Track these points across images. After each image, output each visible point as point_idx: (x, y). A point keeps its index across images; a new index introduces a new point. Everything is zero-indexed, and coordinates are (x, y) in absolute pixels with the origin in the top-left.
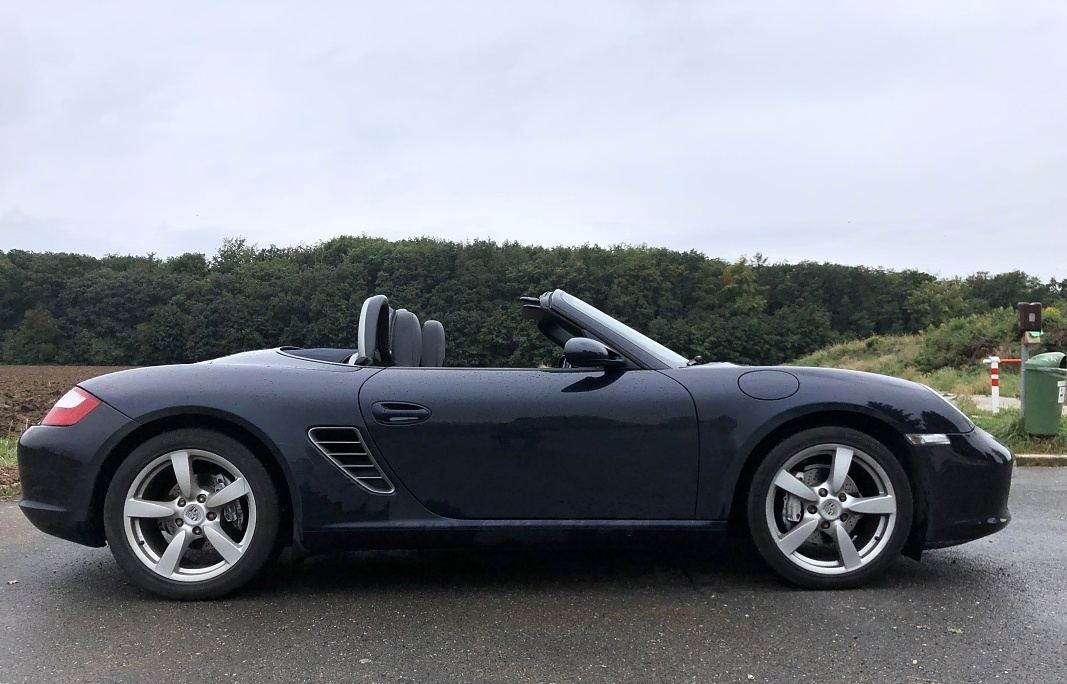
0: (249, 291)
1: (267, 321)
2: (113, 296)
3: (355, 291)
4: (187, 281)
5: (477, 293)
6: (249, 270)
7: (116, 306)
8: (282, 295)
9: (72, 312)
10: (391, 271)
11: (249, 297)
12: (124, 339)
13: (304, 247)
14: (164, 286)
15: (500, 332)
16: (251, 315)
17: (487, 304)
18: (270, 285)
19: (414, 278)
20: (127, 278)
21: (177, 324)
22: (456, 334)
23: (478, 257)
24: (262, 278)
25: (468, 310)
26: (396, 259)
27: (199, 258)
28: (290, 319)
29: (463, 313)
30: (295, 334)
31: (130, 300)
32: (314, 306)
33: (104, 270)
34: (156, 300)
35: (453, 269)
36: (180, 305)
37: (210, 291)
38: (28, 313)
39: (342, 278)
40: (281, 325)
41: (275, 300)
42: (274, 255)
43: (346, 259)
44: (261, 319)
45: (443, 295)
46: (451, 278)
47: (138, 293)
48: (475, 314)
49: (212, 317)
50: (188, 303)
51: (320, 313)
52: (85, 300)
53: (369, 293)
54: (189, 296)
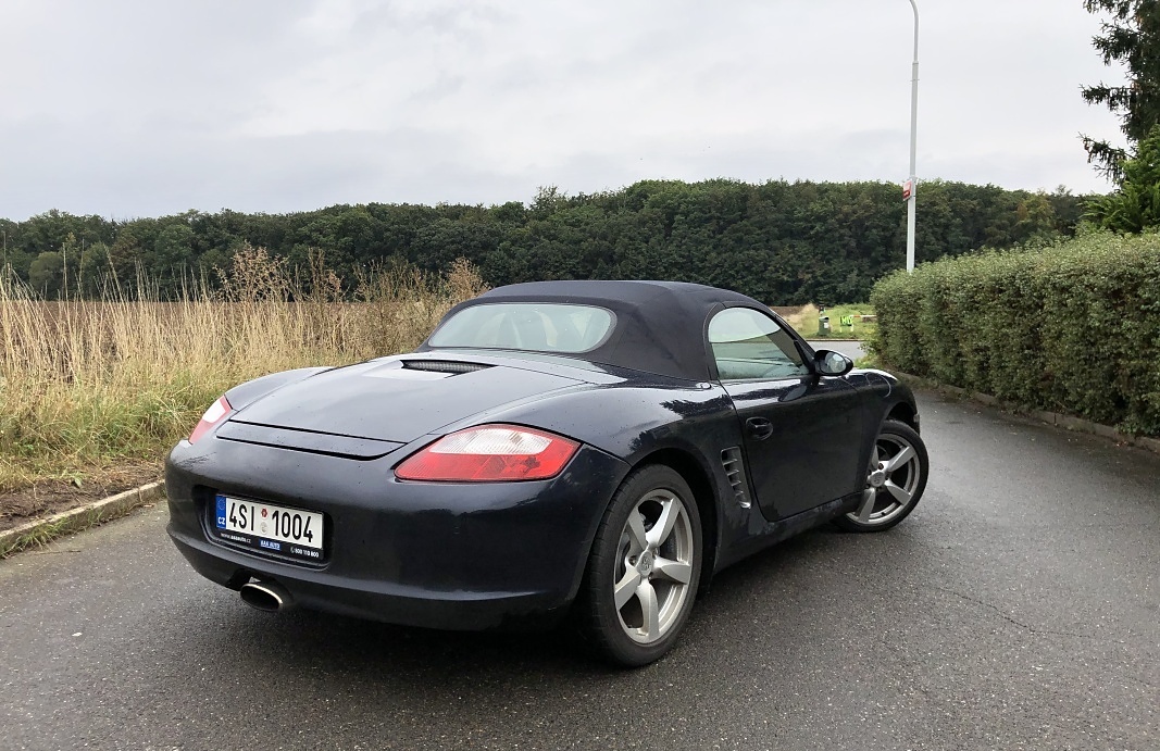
0: (563, 236)
1: (578, 263)
2: (453, 243)
3: (654, 234)
4: (512, 229)
5: (768, 232)
6: (562, 216)
7: (456, 252)
8: (590, 240)
9: (421, 258)
10: (686, 214)
11: (562, 242)
13: (609, 192)
14: (492, 234)
15: (785, 270)
17: (775, 243)
18: (580, 231)
19: (708, 220)
20: (462, 227)
21: (505, 267)
22: (744, 273)
23: (769, 197)
24: (572, 225)
25: (756, 249)
26: (691, 202)
27: (519, 205)
28: (597, 262)
29: (752, 252)
31: (466, 247)
32: (618, 249)
34: (488, 246)
35: (744, 210)
36: (506, 250)
37: (530, 238)
39: (643, 223)
40: (590, 267)
41: (584, 245)
42: (580, 202)
43: (647, 205)
44: (572, 261)
45: (734, 236)
46: (742, 218)
47: (472, 240)
48: (763, 253)
49: (533, 261)
50: (513, 248)
51: (623, 256)
52: (431, 247)
53: (667, 235)
54: (514, 243)
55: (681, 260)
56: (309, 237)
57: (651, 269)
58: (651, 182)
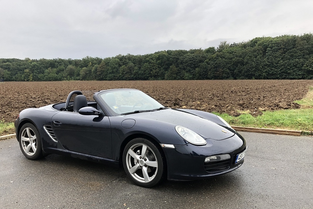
0: (226, 57)
1: (231, 66)
2: (190, 61)
3: (259, 55)
4: (209, 55)
5: (303, 52)
6: (227, 50)
7: (191, 63)
8: (235, 58)
9: (180, 66)
10: (271, 48)
11: (226, 59)
12: (192, 72)
13: (244, 42)
14: (203, 57)
15: (311, 66)
16: (226, 64)
17: (307, 56)
18: (233, 55)
19: (280, 49)
20: (194, 55)
21: (206, 68)
22: (293, 68)
23: (305, 40)
24: (230, 53)
25: (299, 59)
26: (273, 43)
27: (213, 48)
28: (238, 65)
29: (297, 60)
30: (239, 70)
31: (194, 62)
32: (245, 60)
33: (188, 54)
34: (201, 61)
35: (294, 45)
36: (207, 62)
37: (215, 58)
38: (171, 67)
39: (255, 51)
40: (235, 67)
41: (233, 59)
42: (235, 45)
43: (257, 45)
44: (229, 65)
45: (290, 54)
46: (293, 48)
47: (196, 60)
48: (302, 60)
49: (215, 66)
50: (209, 62)
51: (247, 63)
52: (184, 62)
53: (263, 55)
54: (210, 60)
55: (268, 63)
56: (149, 61)
57: (257, 67)
58: (259, 38)
